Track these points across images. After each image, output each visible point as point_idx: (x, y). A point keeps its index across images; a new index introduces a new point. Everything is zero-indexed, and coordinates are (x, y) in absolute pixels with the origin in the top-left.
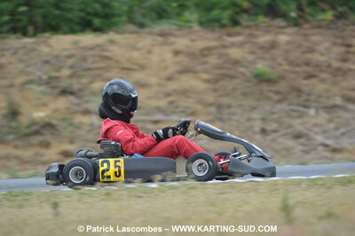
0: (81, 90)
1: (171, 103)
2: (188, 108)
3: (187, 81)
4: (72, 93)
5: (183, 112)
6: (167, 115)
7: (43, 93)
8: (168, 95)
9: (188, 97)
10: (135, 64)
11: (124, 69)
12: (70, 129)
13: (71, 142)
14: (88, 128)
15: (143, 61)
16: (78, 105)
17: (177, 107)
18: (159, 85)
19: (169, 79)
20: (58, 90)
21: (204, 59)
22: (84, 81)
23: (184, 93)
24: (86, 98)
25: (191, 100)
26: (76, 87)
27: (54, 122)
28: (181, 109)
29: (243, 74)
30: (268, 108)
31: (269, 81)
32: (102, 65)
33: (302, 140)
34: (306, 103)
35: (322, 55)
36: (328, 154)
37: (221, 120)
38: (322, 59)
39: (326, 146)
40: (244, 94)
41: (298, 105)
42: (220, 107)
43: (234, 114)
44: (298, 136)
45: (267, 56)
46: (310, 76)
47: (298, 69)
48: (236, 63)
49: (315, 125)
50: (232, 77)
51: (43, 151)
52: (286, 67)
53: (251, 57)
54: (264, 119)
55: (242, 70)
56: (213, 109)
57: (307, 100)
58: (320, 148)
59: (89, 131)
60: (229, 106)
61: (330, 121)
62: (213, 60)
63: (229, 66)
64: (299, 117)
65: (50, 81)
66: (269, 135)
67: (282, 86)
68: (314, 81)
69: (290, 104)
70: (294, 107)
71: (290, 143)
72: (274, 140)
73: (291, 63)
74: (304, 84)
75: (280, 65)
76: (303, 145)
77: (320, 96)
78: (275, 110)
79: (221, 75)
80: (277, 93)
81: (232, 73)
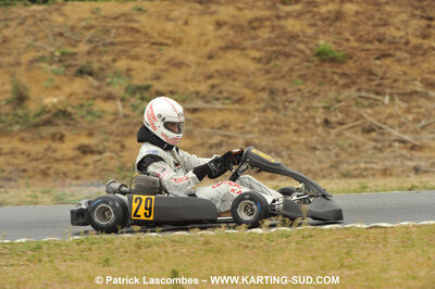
0: (102, 69)
1: (213, 87)
2: (234, 93)
3: (233, 60)
4: (91, 74)
5: (227, 98)
6: (207, 102)
7: (56, 73)
8: (210, 77)
9: (235, 80)
10: (168, 38)
11: (154, 44)
12: (89, 118)
13: (90, 135)
14: (110, 118)
15: (179, 35)
16: (98, 88)
17: (221, 92)
18: (199, 64)
19: (210, 57)
20: (73, 70)
21: (253, 33)
22: (106, 58)
23: (229, 74)
24: (109, 80)
25: (237, 84)
26: (95, 66)
27: (69, 109)
28: (225, 94)
29: (302, 52)
30: (332, 95)
31: (333, 60)
32: (128, 39)
33: (373, 135)
34: (379, 89)
35: (398, 29)
36: (405, 152)
37: (275, 109)
38: (398, 34)
39: (403, 142)
40: (303, 77)
41: (368, 91)
42: (272, 92)
43: (291, 102)
44: (369, 130)
45: (331, 29)
46: (384, 56)
47: (369, 46)
48: (293, 37)
49: (391, 116)
50: (288, 56)
51: (55, 145)
52: (355, 44)
53: (311, 31)
54: (327, 108)
55: (301, 46)
56: (265, 95)
57: (380, 85)
58: (396, 144)
59: (112, 121)
60: (285, 92)
61: (408, 111)
62: (264, 34)
63: (285, 41)
64: (370, 106)
65: (64, 59)
66: (334, 128)
67: (350, 67)
68: (388, 61)
69: (359, 90)
70: (364, 94)
71: (360, 138)
72: (339, 134)
73: (359, 39)
74: (377, 65)
75: (348, 40)
76: (375, 140)
77: (396, 81)
78: (341, 98)
79: (274, 52)
80: (344, 75)
81: (287, 49)
